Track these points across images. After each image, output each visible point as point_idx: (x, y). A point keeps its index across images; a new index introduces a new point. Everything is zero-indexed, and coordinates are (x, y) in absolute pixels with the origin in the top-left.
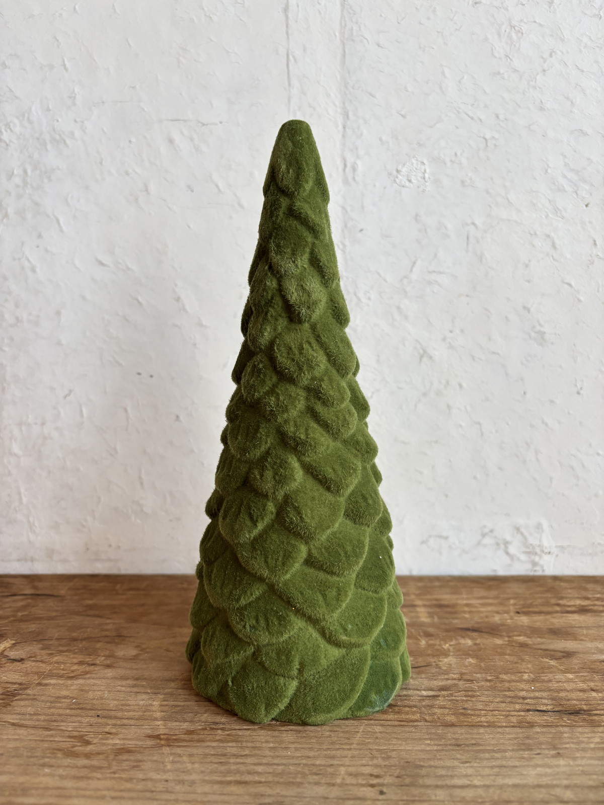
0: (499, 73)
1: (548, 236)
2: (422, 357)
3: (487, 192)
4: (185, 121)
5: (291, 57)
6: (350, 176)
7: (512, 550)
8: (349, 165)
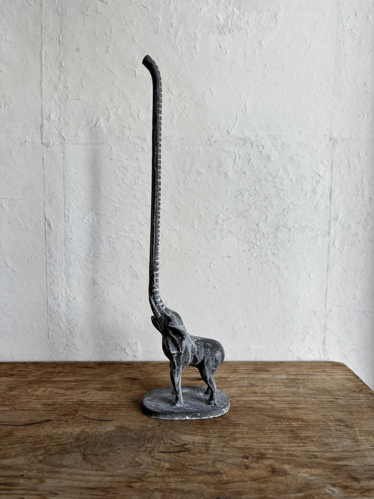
0: (119, 184)
1: (139, 242)
2: (94, 283)
3: (117, 226)
4: (7, 199)
5: (45, 177)
6: (67, 220)
7: (127, 351)
8: (66, 215)
